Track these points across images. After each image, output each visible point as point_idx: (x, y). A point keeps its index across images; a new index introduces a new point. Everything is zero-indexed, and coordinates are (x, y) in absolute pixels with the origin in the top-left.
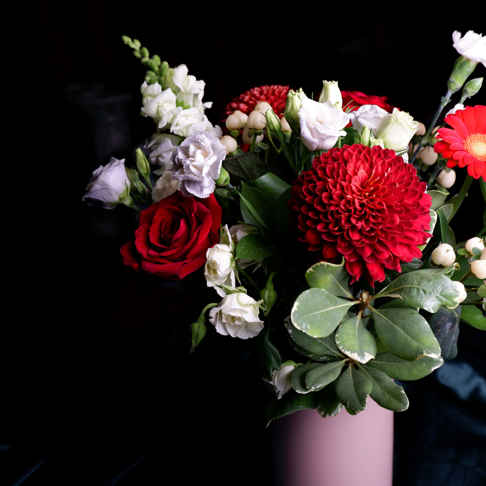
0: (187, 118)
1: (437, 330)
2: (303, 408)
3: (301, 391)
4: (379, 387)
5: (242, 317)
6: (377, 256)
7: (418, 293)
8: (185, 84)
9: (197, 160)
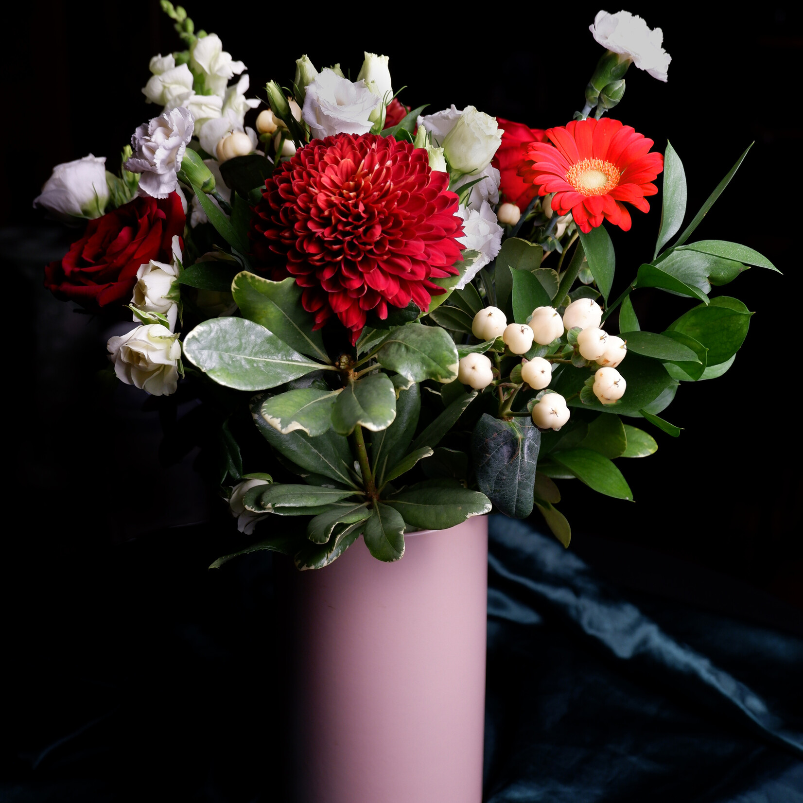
0: (201, 108)
1: (484, 455)
2: (270, 548)
3: (252, 508)
4: (380, 529)
5: (148, 355)
6: (343, 285)
7: (397, 350)
8: (212, 64)
9: (153, 140)
